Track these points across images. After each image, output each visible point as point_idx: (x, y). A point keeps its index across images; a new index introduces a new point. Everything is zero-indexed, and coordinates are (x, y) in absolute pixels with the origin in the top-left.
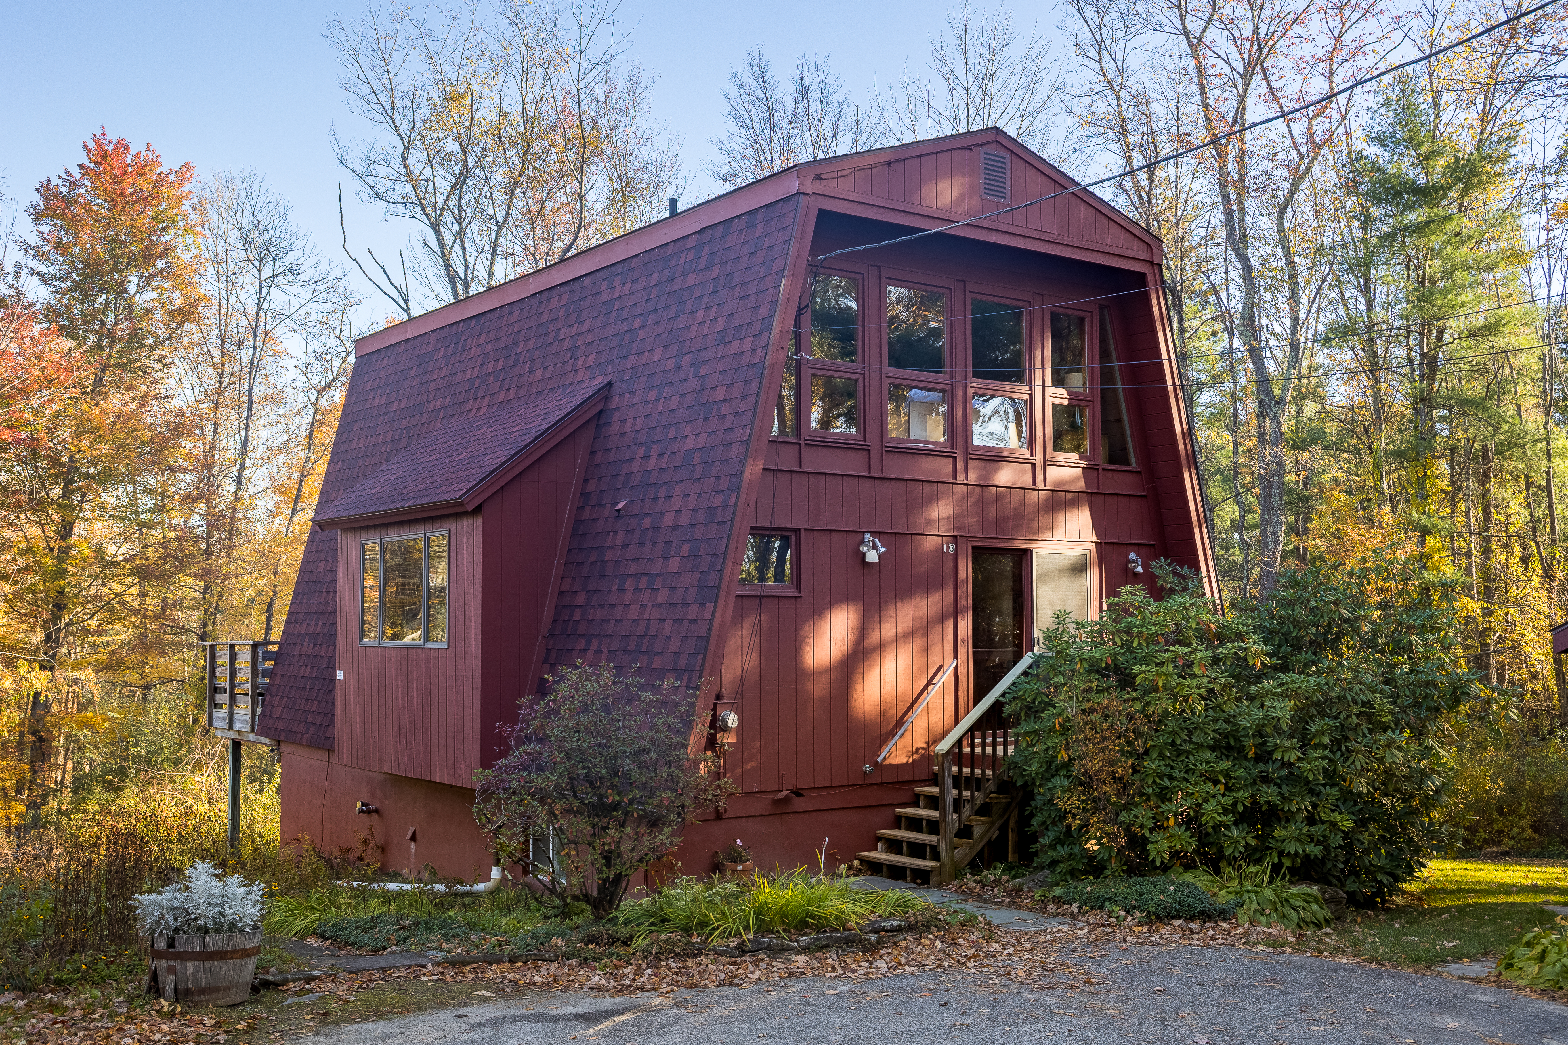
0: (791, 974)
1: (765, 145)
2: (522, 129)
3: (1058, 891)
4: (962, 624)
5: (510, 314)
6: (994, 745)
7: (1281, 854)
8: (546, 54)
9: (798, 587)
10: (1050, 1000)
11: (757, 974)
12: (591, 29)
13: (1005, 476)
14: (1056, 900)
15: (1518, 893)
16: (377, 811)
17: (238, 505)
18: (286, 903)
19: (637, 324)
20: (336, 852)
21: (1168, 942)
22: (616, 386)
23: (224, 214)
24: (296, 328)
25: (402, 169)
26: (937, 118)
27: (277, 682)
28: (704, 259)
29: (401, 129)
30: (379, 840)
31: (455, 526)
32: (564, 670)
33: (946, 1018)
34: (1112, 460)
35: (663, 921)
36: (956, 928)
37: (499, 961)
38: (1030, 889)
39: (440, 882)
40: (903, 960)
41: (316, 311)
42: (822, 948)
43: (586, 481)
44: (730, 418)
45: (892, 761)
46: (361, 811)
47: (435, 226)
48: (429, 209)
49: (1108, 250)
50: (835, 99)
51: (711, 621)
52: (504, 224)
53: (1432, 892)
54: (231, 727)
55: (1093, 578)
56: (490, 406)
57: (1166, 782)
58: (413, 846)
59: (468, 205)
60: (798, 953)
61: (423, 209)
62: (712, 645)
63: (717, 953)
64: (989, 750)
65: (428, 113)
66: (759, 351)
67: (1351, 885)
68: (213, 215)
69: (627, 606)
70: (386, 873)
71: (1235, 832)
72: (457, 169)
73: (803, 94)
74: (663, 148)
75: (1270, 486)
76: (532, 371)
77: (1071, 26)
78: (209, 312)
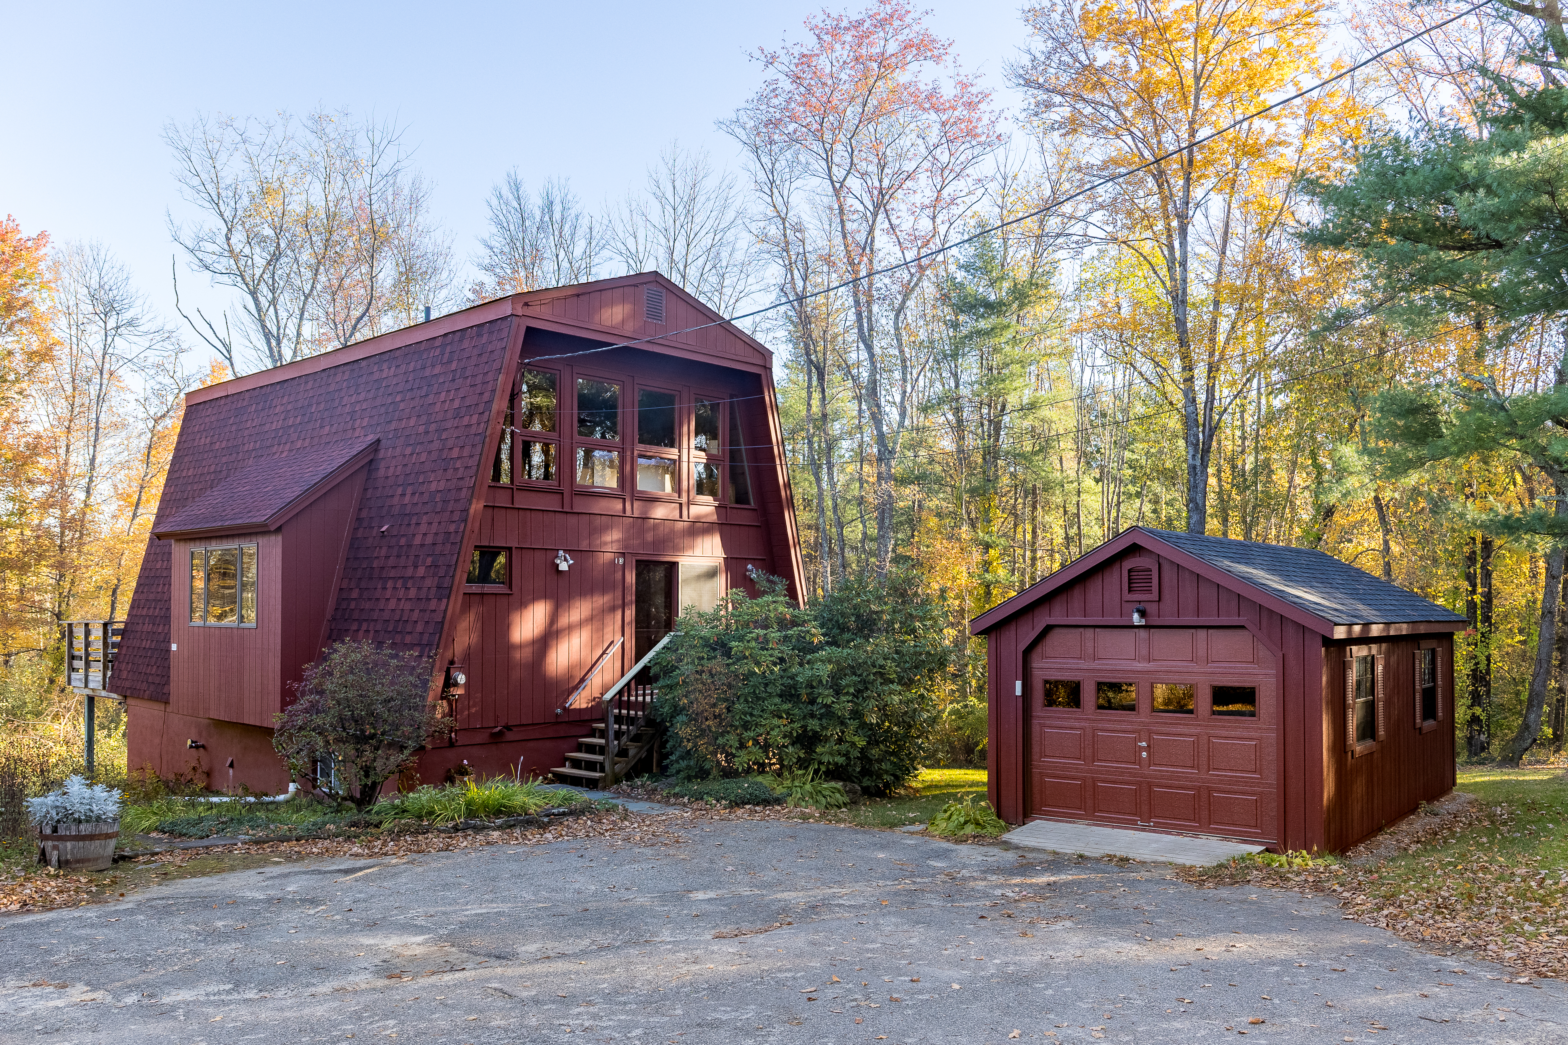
0: (488, 843)
1: (518, 244)
2: (325, 221)
3: (677, 789)
4: (628, 613)
5: (306, 382)
6: (644, 695)
7: (820, 763)
8: (344, 163)
9: (510, 588)
10: (649, 852)
11: (465, 843)
12: (381, 148)
13: (660, 512)
14: (676, 795)
15: (970, 786)
16: (203, 746)
17: (88, 511)
18: (133, 810)
19: (398, 399)
20: (171, 777)
21: (739, 818)
22: (383, 442)
23: (75, 274)
24: (136, 368)
25: (226, 247)
26: (652, 229)
27: (124, 652)
28: (447, 356)
29: (225, 215)
30: (205, 768)
31: (261, 540)
32: (337, 645)
33: (580, 863)
34: (738, 501)
35: (404, 811)
36: (603, 813)
37: (289, 840)
38: (662, 789)
39: (251, 794)
40: (564, 833)
41: (153, 357)
42: (510, 827)
43: (360, 509)
44: (462, 470)
45: (576, 706)
46: (191, 747)
47: (253, 294)
48: (248, 279)
49: (734, 357)
50: (573, 212)
51: (445, 611)
52: (309, 295)
53: (930, 787)
54: (86, 686)
55: (721, 581)
56: (290, 451)
57: (748, 718)
58: (231, 771)
59: (281, 279)
60: (494, 830)
61: (243, 279)
62: (446, 626)
63: (439, 831)
64: (640, 699)
65: (248, 203)
66: (482, 425)
67: (866, 782)
68: (65, 274)
69: (388, 599)
70: (209, 790)
71: (791, 749)
72: (272, 249)
73: (549, 205)
74: (439, 241)
75: (883, 511)
76: (321, 427)
77: (752, 168)
78: (62, 353)
